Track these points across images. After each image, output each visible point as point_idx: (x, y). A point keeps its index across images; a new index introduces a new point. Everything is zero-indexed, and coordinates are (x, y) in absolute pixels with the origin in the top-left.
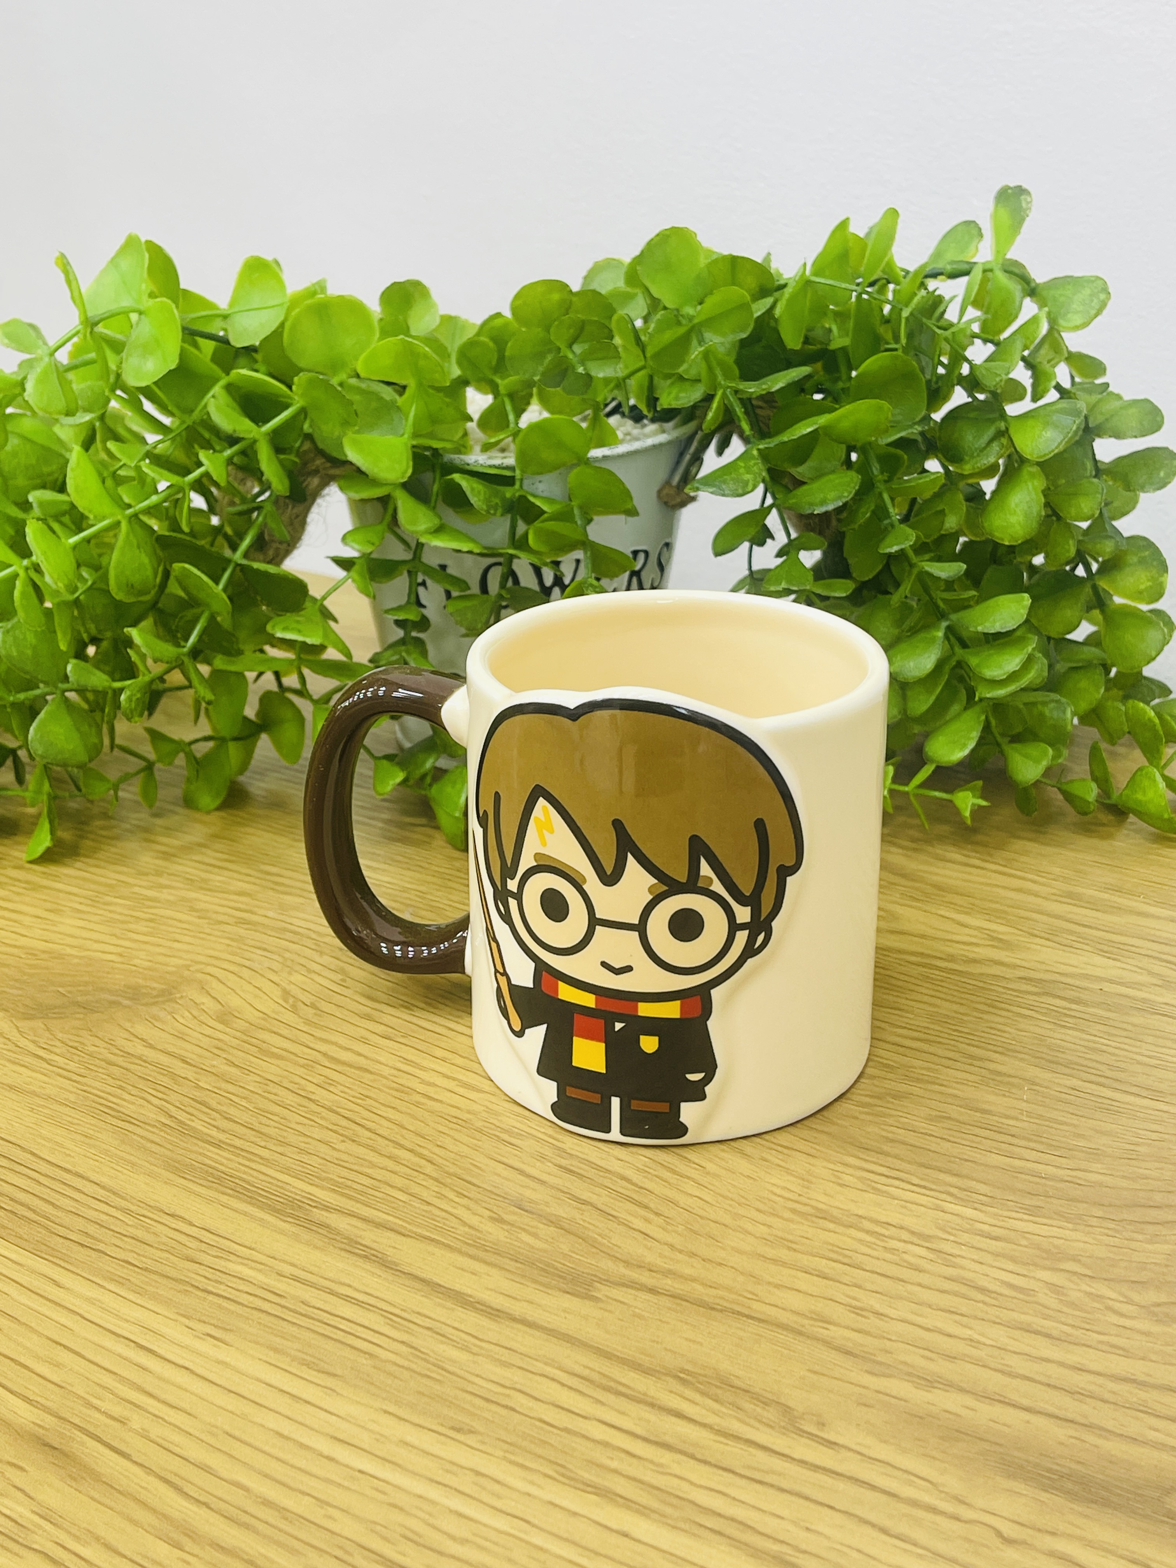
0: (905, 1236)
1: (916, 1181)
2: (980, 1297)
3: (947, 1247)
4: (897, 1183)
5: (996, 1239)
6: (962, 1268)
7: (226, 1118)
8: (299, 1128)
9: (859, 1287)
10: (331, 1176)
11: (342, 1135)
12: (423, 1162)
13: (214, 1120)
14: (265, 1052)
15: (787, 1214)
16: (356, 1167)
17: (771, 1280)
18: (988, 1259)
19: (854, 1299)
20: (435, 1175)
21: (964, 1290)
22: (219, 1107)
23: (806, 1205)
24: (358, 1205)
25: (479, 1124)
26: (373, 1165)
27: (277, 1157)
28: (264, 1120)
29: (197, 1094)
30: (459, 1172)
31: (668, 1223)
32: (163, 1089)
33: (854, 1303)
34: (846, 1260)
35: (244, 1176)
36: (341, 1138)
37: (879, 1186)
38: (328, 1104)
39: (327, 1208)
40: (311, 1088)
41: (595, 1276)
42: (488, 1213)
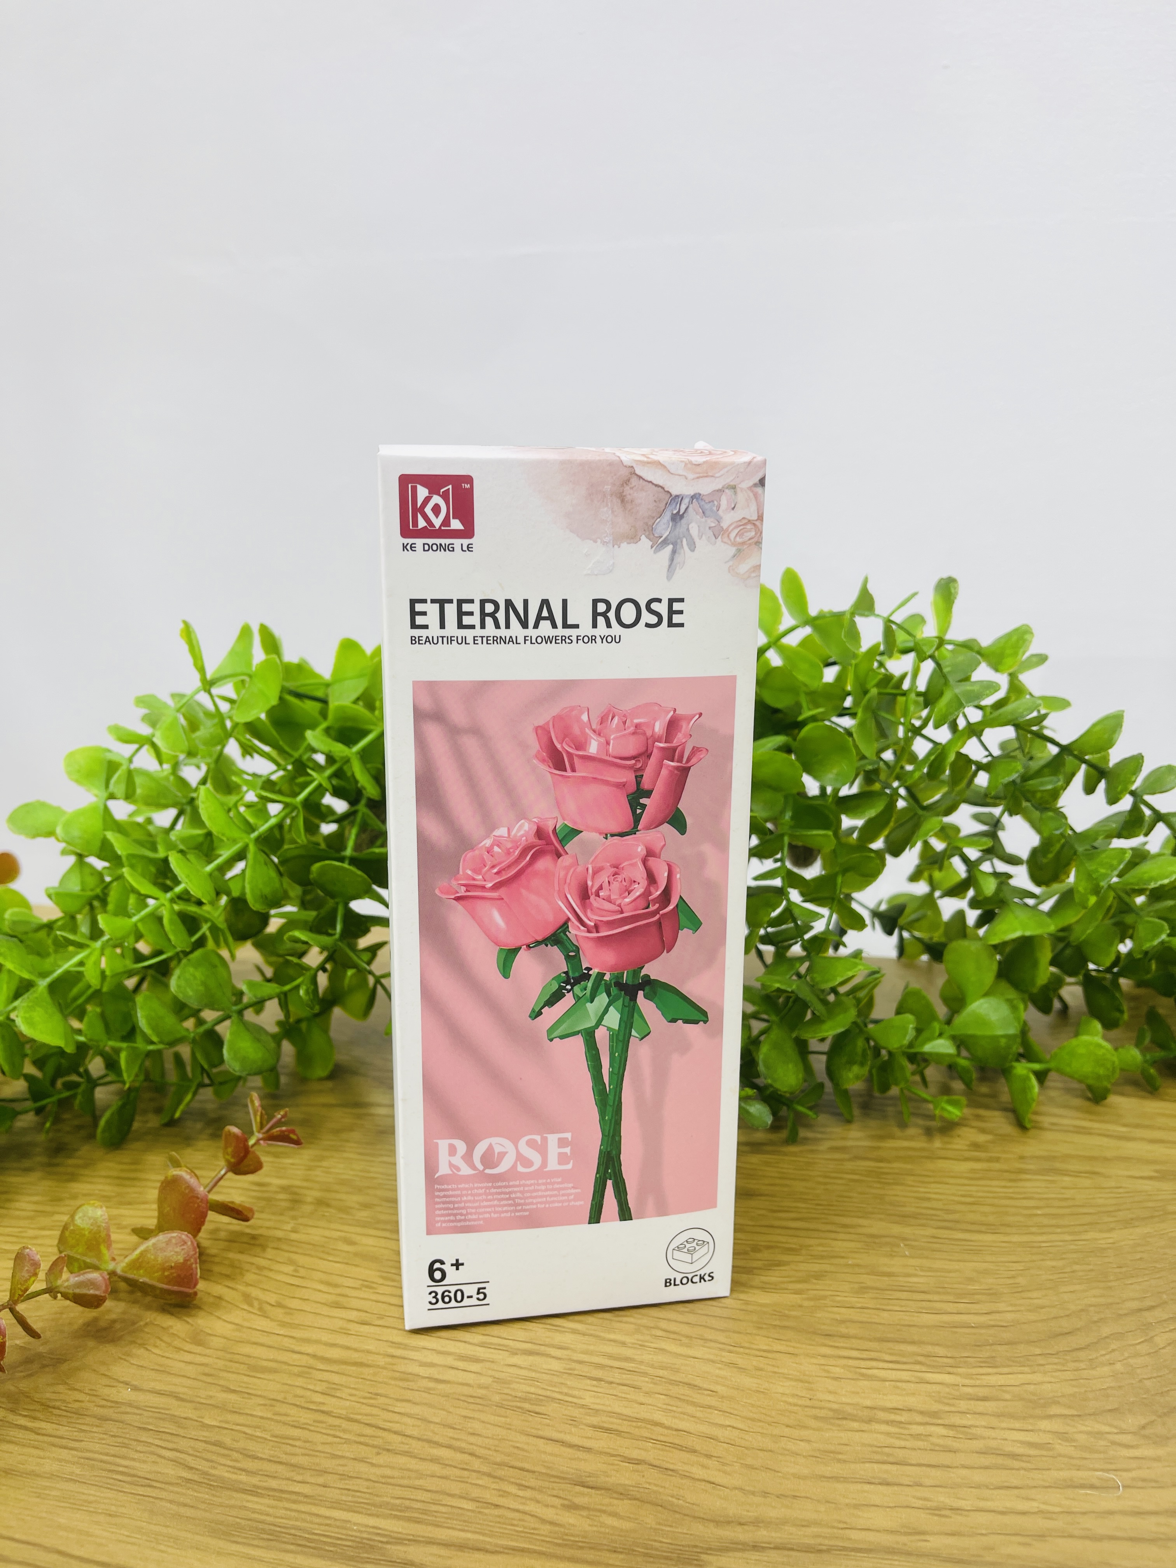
0: (919, 1418)
1: (888, 1358)
2: (1016, 1464)
3: (957, 1420)
4: (874, 1364)
5: (985, 1399)
6: (984, 1438)
7: (249, 1456)
8: (328, 1449)
9: (921, 1485)
10: (385, 1499)
11: (373, 1446)
12: (466, 1457)
13: (236, 1461)
14: (255, 1369)
15: (813, 1423)
16: (405, 1482)
17: (847, 1501)
18: (994, 1422)
19: (925, 1499)
20: (485, 1469)
21: (1000, 1460)
22: (236, 1445)
23: (821, 1408)
24: (430, 1528)
25: (497, 1398)
26: (420, 1475)
27: (320, 1491)
28: (289, 1449)
29: (205, 1434)
30: (506, 1459)
31: (724, 1464)
32: (169, 1437)
33: (929, 1504)
34: (891, 1459)
35: (298, 1523)
36: (375, 1450)
37: (864, 1371)
38: (344, 1412)
39: (400, 1541)
40: (319, 1398)
41: (696, 1546)
42: (557, 1502)
